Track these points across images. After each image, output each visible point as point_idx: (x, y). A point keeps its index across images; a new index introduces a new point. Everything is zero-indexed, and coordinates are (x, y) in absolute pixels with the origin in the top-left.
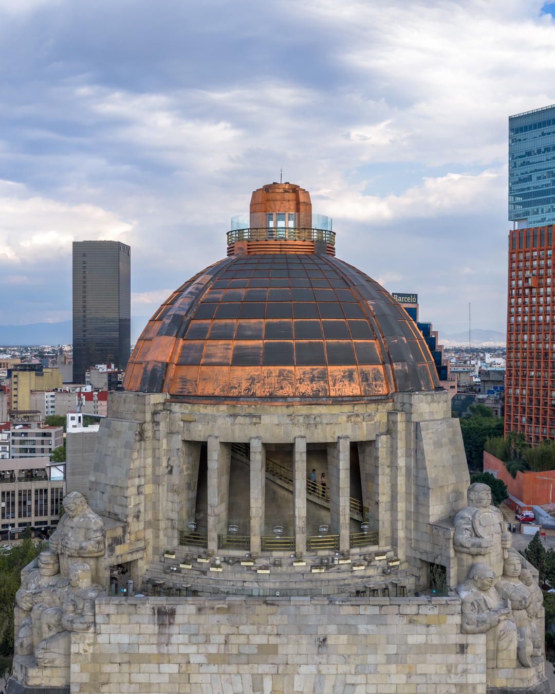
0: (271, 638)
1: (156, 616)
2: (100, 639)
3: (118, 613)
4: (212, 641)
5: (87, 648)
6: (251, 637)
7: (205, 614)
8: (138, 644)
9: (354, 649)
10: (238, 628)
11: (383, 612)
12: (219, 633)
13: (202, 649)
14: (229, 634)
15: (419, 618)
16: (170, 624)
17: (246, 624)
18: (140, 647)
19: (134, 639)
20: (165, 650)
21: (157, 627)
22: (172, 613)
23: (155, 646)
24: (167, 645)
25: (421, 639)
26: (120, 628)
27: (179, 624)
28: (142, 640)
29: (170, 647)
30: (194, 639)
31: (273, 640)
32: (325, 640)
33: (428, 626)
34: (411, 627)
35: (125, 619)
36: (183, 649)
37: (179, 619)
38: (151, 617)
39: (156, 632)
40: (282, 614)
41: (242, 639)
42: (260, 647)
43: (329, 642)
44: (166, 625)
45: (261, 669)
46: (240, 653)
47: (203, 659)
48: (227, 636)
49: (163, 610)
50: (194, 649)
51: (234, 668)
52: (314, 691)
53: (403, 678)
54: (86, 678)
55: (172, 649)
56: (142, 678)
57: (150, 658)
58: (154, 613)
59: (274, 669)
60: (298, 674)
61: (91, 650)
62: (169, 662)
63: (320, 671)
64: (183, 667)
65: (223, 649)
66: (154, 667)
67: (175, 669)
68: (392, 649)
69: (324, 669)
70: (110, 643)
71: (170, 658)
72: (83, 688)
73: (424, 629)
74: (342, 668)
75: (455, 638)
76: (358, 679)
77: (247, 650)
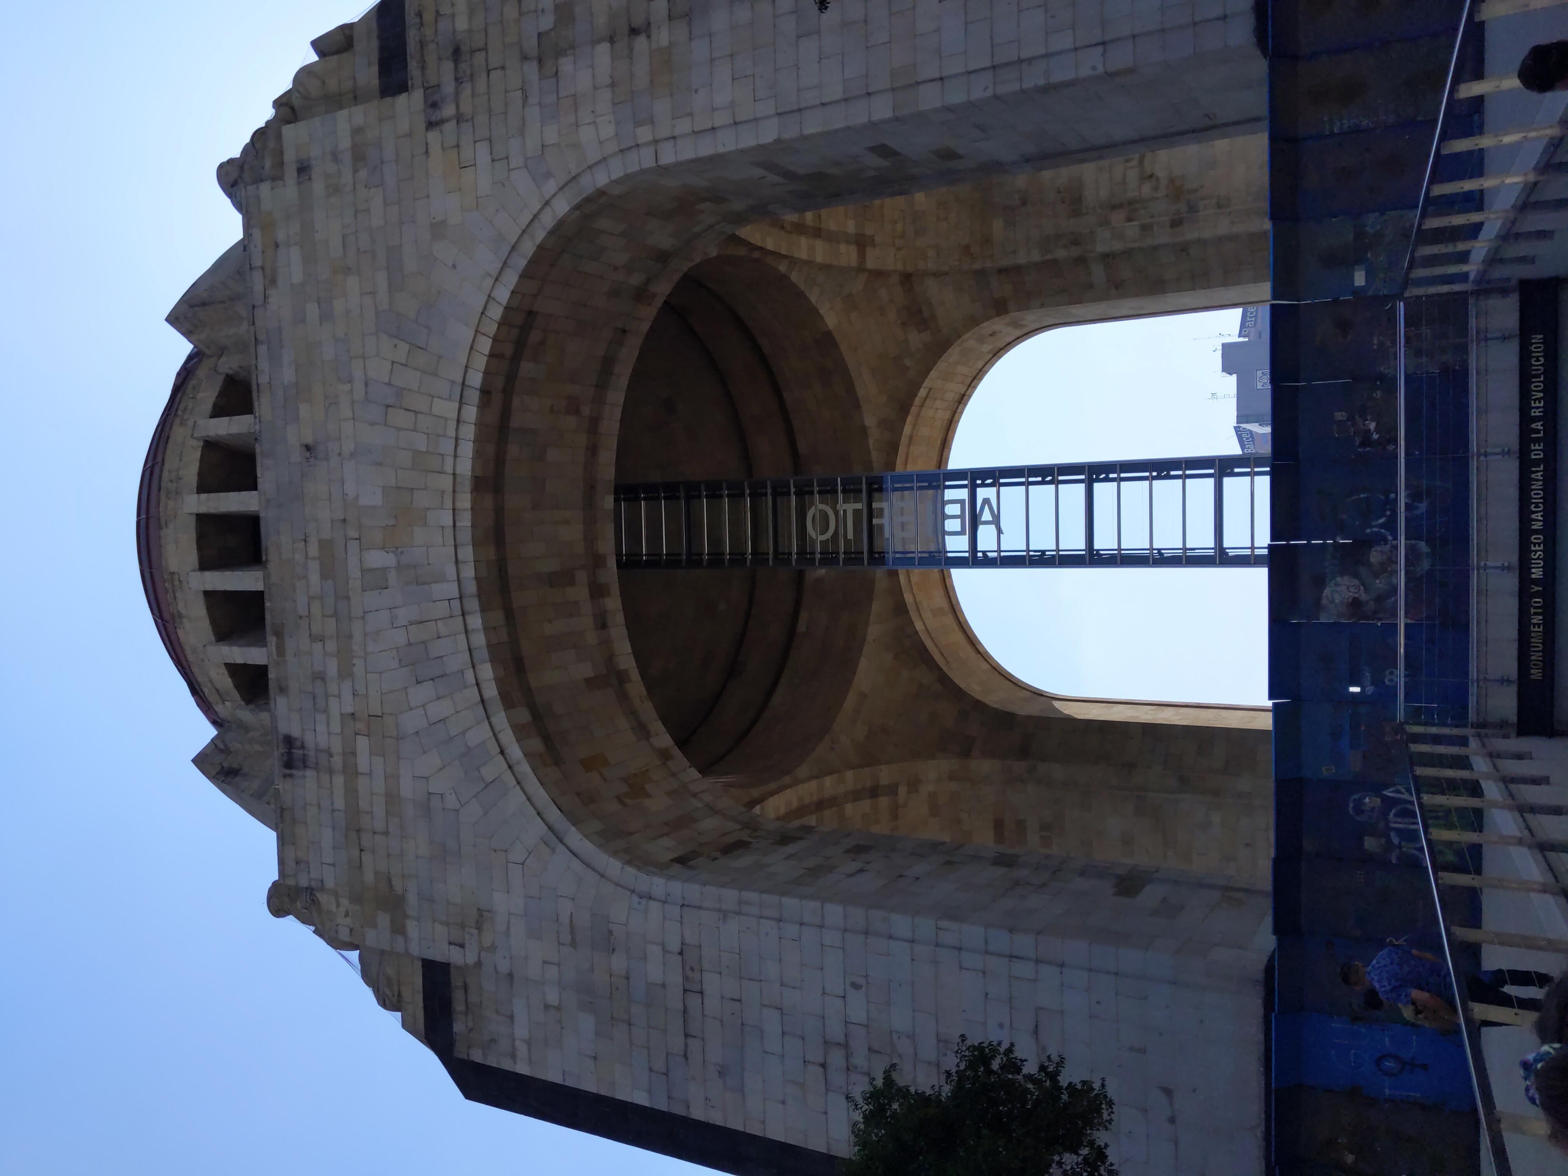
0: (311, 554)
1: (294, 772)
2: (330, 884)
3: (294, 844)
4: (321, 668)
5: (342, 910)
6: (312, 592)
8: (333, 811)
9: (318, 387)
10: (301, 617)
11: (265, 338)
12: (311, 653)
13: (333, 688)
14: (310, 635)
16: (303, 747)
17: (295, 601)
18: (336, 806)
19: (326, 817)
20: (337, 761)
21: (310, 773)
22: (289, 741)
23: (333, 777)
24: (331, 755)
25: (296, 253)
26: (313, 843)
27: (303, 730)
28: (325, 803)
29: (334, 750)
30: (321, 703)
31: (313, 550)
32: (308, 448)
33: (277, 245)
34: (280, 279)
36: (336, 727)
37: (295, 732)
38: (296, 781)
39: (315, 773)
40: (278, 532)
41: (316, 609)
42: (324, 575)
43: (310, 440)
44: (304, 755)
45: (354, 572)
46: (335, 614)
47: (347, 687)
48: (314, 638)
49: (285, 758)
50: (333, 703)
51: (357, 628)
52: (380, 464)
53: (352, 282)
54: (384, 920)
55: (337, 746)
56: (380, 810)
57: (351, 792)
58: (291, 776)
59: (353, 546)
60: (357, 497)
61: (344, 902)
62: (354, 754)
63: (351, 454)
64: (360, 726)
65: (331, 646)
66: (363, 784)
67: (362, 743)
68: (312, 310)
69: (348, 447)
70: (334, 865)
71: (350, 753)
72: (399, 929)
73: (281, 252)
74: (345, 409)
75: (289, 187)
76: (358, 375)
77: (330, 602)
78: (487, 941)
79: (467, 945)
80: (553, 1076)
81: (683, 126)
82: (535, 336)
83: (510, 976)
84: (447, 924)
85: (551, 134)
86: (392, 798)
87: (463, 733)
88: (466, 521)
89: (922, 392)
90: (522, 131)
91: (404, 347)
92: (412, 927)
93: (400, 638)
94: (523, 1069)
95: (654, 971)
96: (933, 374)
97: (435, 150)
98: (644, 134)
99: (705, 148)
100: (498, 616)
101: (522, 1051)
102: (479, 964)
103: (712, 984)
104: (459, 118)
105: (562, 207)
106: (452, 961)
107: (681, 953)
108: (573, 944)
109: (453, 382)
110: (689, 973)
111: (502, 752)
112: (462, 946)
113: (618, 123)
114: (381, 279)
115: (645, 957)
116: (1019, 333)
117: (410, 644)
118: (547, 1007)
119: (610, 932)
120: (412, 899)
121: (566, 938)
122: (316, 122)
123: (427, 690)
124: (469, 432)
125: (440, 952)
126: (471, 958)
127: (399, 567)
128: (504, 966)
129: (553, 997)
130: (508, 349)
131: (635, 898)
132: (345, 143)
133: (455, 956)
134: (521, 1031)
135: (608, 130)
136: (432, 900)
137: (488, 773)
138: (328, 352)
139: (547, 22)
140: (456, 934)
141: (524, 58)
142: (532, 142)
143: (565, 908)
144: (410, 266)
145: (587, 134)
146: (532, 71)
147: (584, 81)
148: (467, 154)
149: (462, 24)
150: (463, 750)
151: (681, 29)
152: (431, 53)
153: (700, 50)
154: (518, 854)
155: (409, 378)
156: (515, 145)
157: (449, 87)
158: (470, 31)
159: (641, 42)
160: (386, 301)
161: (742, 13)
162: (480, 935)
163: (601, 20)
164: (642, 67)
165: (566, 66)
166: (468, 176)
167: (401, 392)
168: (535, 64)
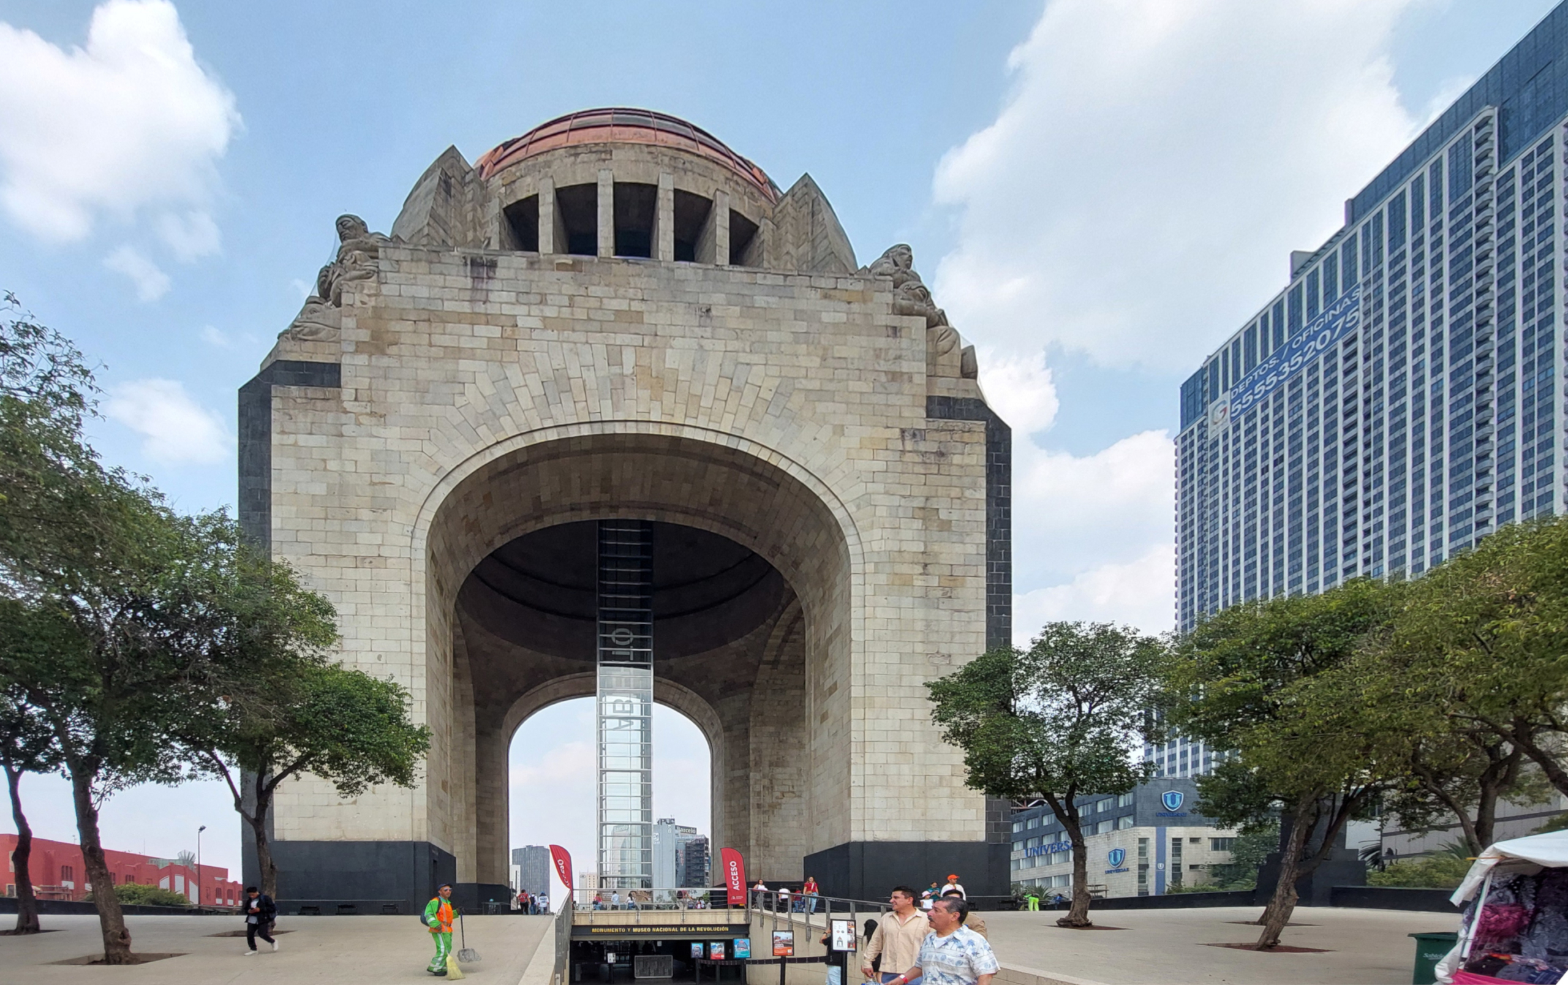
0: (632, 303)
1: (469, 267)
2: (385, 289)
3: (412, 260)
4: (549, 302)
5: (366, 299)
6: (604, 301)
7: (540, 269)
8: (442, 300)
9: (750, 324)
10: (587, 288)
11: (788, 283)
12: (560, 294)
13: (535, 310)
14: (574, 296)
15: (837, 293)
16: (489, 278)
17: (599, 285)
18: (445, 303)
19: (436, 293)
20: (480, 308)
21: (469, 281)
22: (493, 265)
23: (467, 303)
24: (485, 303)
25: (843, 317)
26: (415, 278)
27: (502, 279)
28: (447, 294)
29: (488, 304)
30: (523, 298)
31: (636, 306)
32: (708, 310)
33: (849, 303)
34: (826, 302)
35: (423, 267)
36: (507, 310)
37: (500, 272)
38: (462, 268)
39: (469, 286)
40: (650, 276)
41: (593, 303)
42: (617, 312)
43: (714, 312)
44: (483, 278)
45: (619, 339)
46: (589, 319)
47: (536, 323)
48: (571, 297)
49: (479, 260)
50: (523, 310)
51: (580, 337)
52: (693, 370)
53: (817, 361)
54: (364, 335)
55: (492, 309)
56: (446, 340)
57: (459, 318)
58: (466, 264)
59: (637, 340)
60: (671, 347)
61: (372, 302)
62: (487, 323)
63: (702, 347)
64: (509, 331)
65: (566, 313)
66: (466, 328)
67: (496, 332)
68: (802, 327)
69: (707, 344)
70: (400, 295)
71: (489, 319)
72: (359, 347)
73: (844, 306)
74: (733, 345)
75: (885, 318)
76: (755, 358)
77: (599, 315)
78: (363, 419)
79: (357, 403)
80: (275, 462)
81: (869, 590)
82: (764, 486)
83: (341, 435)
84: (370, 389)
85: (881, 512)
86: (457, 353)
87: (509, 415)
88: (653, 430)
90: (886, 493)
91: (769, 396)
92: (362, 359)
93: (574, 372)
94: (275, 438)
95: (364, 538)
97: (888, 433)
98: (870, 568)
99: (855, 601)
100: (588, 446)
101: (291, 439)
102: (346, 412)
103: (364, 574)
104: (903, 452)
105: (839, 514)
106: (344, 390)
107: (379, 556)
108: (373, 483)
109: (743, 431)
110: (368, 560)
111: (498, 443)
112: (356, 399)
113: (878, 552)
114: (815, 385)
115: (372, 532)
117: (569, 379)
118: (324, 461)
119: (385, 510)
120: (384, 361)
121: (376, 479)
122: (923, 346)
123: (538, 390)
124: (710, 438)
125: (348, 379)
126: (349, 405)
127: (622, 375)
128: (347, 431)
129: (332, 465)
130: (758, 469)
131: (411, 529)
132: (905, 367)
133: (347, 393)
134: (303, 440)
135: (876, 546)
136: (386, 378)
137: (483, 430)
138: (772, 336)
139: (943, 515)
140: (364, 395)
141: (927, 499)
142: (880, 499)
143: (397, 480)
144: (821, 407)
145: (877, 533)
146: (919, 502)
147: (906, 534)
148: (882, 454)
149: (957, 459)
150: (498, 413)
151: (919, 592)
152: (944, 436)
153: (907, 602)
154: (429, 449)
155: (749, 398)
156: (880, 487)
157: (922, 447)
158: (951, 465)
159: (919, 569)
160: (801, 387)
161: (920, 626)
162: (367, 414)
163: (936, 548)
164: (905, 569)
165: (918, 524)
166: (868, 454)
167: (740, 390)
168: (922, 505)
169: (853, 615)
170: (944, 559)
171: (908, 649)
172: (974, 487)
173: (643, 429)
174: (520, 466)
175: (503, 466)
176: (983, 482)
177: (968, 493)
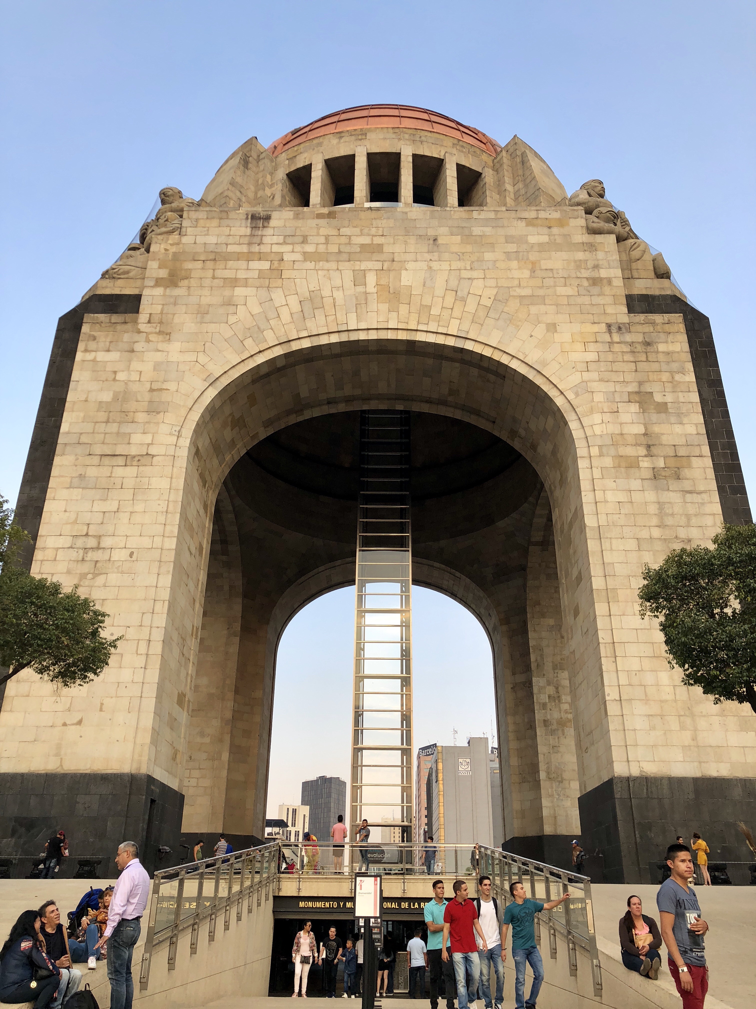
0: (374, 238)
1: (249, 220)
2: (185, 240)
3: (207, 218)
4: (309, 241)
5: (169, 247)
6: (352, 238)
7: (303, 218)
8: (227, 244)
9: (469, 248)
10: (339, 230)
11: (499, 216)
12: (318, 235)
13: (298, 248)
14: (329, 236)
15: (539, 222)
16: (264, 227)
17: (348, 227)
18: (229, 246)
19: (223, 239)
20: (256, 249)
21: (248, 231)
22: (268, 218)
23: (246, 246)
24: (259, 245)
25: (545, 239)
26: (208, 230)
27: (274, 228)
28: (231, 240)
29: (262, 246)
30: (289, 240)
31: (378, 240)
32: (435, 240)
33: (550, 228)
34: (530, 228)
35: (215, 222)
36: (275, 249)
37: (273, 223)
38: (244, 221)
39: (248, 233)
40: (388, 218)
41: (343, 240)
42: (362, 246)
43: (440, 241)
44: (259, 227)
45: (364, 265)
46: (340, 252)
47: (298, 257)
48: (327, 237)
49: (257, 215)
50: (289, 248)
51: (333, 265)
52: (424, 286)
53: (526, 273)
54: (163, 273)
55: (265, 249)
56: (227, 274)
57: (238, 257)
58: (247, 218)
59: (378, 266)
60: (406, 270)
61: (173, 249)
62: (260, 259)
63: (431, 267)
64: (276, 264)
65: (322, 248)
66: (242, 264)
67: (265, 265)
68: (512, 248)
69: (435, 265)
70: (195, 243)
71: (261, 257)
72: (158, 282)
73: (546, 230)
74: (456, 265)
75: (581, 237)
76: (475, 274)
77: (347, 249)
78: (152, 337)
79: (149, 325)
80: (75, 375)
81: (597, 473)
82: (492, 378)
83: (133, 351)
84: (162, 313)
85: (599, 398)
86: (234, 282)
87: (272, 329)
88: (390, 335)
89: (458, 574)
90: (601, 380)
91: (488, 303)
92: (159, 291)
93: (326, 292)
94: (79, 356)
95: (137, 438)
96: (468, 580)
97: (596, 328)
98: (595, 451)
99: (585, 485)
100: (337, 351)
101: (90, 356)
102: (139, 332)
103: (131, 471)
104: (611, 343)
105: (559, 401)
106: (140, 315)
107: (147, 454)
108: (152, 390)
109: (468, 332)
110: (137, 459)
111: (260, 352)
112: (149, 322)
113: (601, 436)
114: (526, 292)
115: (144, 433)
116: (490, 630)
117: (322, 298)
118: (115, 372)
119: (158, 413)
120: (177, 292)
121: (155, 386)
122: (616, 257)
123: (296, 307)
124: (440, 340)
125: (145, 307)
126: (142, 327)
127: (366, 293)
128: (138, 347)
129: (121, 376)
130: (485, 364)
131: (178, 428)
132: (603, 273)
133: (143, 317)
134: (101, 356)
135: (598, 430)
136: (175, 304)
137: (249, 342)
138: (488, 256)
139: (658, 398)
140: (156, 318)
141: (640, 383)
142: (595, 386)
143: (172, 386)
144: (534, 310)
145: (597, 418)
146: (633, 388)
147: (625, 417)
148: (592, 347)
149: (662, 347)
150: (262, 328)
151: (648, 474)
152: (648, 328)
153: (636, 484)
154: (202, 359)
155: (471, 306)
156: (595, 375)
157: (628, 338)
158: (657, 352)
159: (642, 451)
160: (515, 294)
161: (653, 509)
162: (156, 333)
163: (656, 429)
164: (630, 451)
165: (634, 408)
166: (579, 347)
167: (464, 300)
168: (636, 389)
169: (584, 500)
170: (665, 440)
171: (644, 534)
172: (682, 371)
173: (383, 335)
174: (279, 370)
175: (264, 371)
176: (690, 366)
177: (678, 377)
